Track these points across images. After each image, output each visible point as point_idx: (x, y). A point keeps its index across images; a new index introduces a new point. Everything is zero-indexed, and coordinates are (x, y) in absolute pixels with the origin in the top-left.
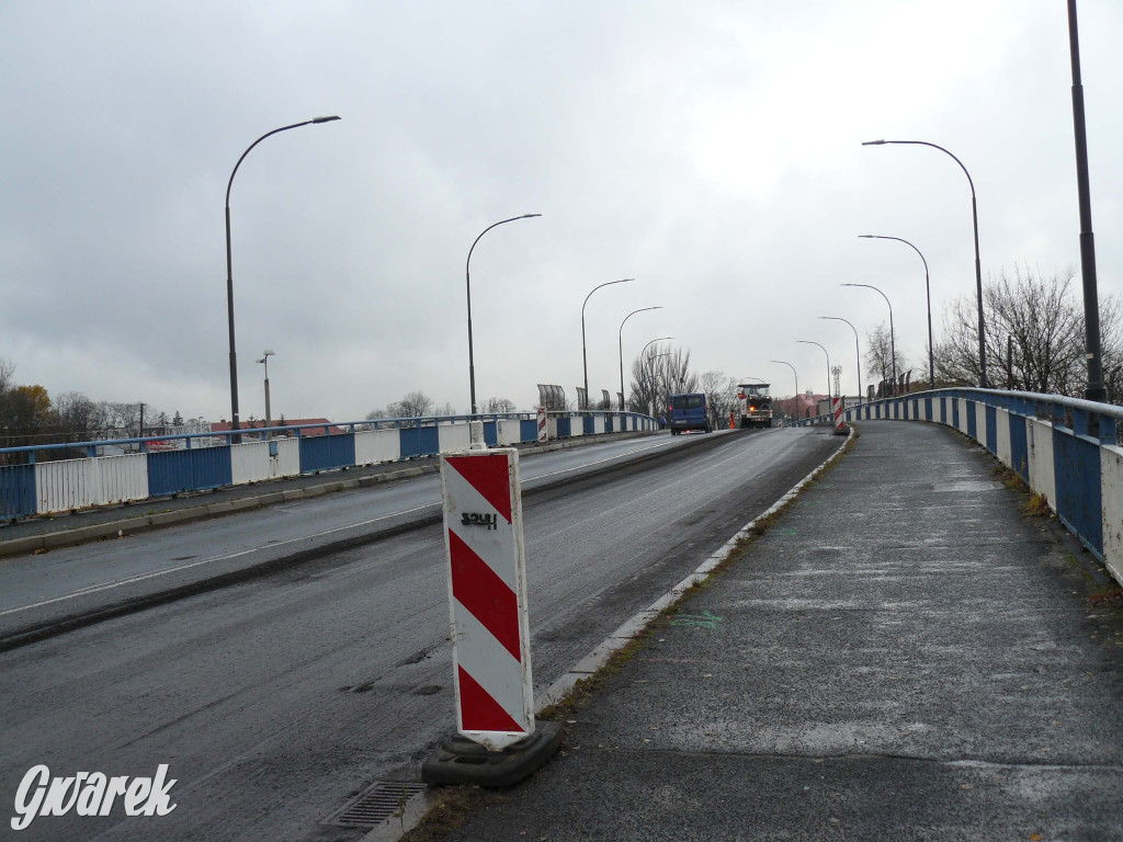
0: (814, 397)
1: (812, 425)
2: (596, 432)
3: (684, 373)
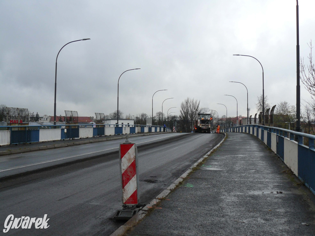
0: (242, 117)
1: (213, 133)
3: (198, 108)
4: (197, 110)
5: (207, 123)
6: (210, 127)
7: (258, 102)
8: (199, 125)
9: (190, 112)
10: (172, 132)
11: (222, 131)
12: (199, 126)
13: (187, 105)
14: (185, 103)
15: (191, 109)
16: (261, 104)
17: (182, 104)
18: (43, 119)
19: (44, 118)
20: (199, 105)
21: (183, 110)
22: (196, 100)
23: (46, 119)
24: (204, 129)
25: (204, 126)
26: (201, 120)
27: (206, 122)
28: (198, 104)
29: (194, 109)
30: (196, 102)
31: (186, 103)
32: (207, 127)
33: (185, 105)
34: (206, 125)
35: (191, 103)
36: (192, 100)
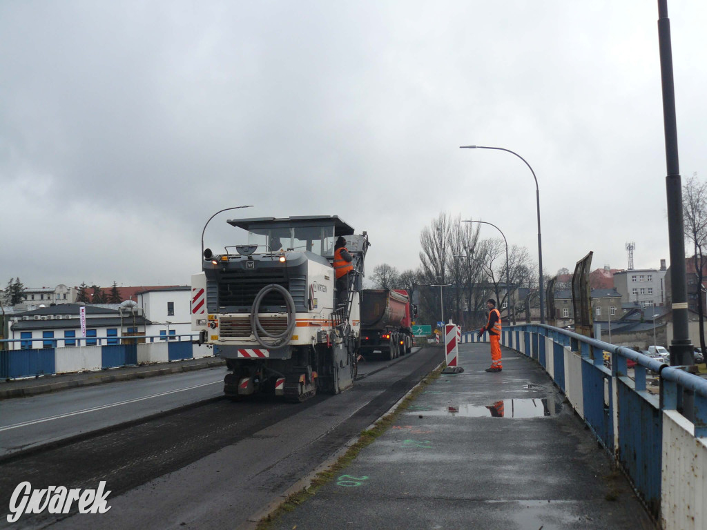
0: (611, 271)
3: (475, 244)
4: (472, 251)
5: (275, 301)
6: (304, 336)
9: (449, 257)
13: (440, 236)
14: (432, 231)
15: (453, 249)
17: (426, 235)
18: (55, 296)
19: (59, 294)
20: (477, 234)
21: (428, 253)
23: (62, 297)
24: (248, 361)
25: (244, 328)
27: (263, 292)
28: (476, 232)
29: (465, 248)
30: (469, 227)
31: (438, 229)
32: (269, 340)
33: (432, 237)
34: (265, 323)
35: (451, 229)
36: (455, 221)
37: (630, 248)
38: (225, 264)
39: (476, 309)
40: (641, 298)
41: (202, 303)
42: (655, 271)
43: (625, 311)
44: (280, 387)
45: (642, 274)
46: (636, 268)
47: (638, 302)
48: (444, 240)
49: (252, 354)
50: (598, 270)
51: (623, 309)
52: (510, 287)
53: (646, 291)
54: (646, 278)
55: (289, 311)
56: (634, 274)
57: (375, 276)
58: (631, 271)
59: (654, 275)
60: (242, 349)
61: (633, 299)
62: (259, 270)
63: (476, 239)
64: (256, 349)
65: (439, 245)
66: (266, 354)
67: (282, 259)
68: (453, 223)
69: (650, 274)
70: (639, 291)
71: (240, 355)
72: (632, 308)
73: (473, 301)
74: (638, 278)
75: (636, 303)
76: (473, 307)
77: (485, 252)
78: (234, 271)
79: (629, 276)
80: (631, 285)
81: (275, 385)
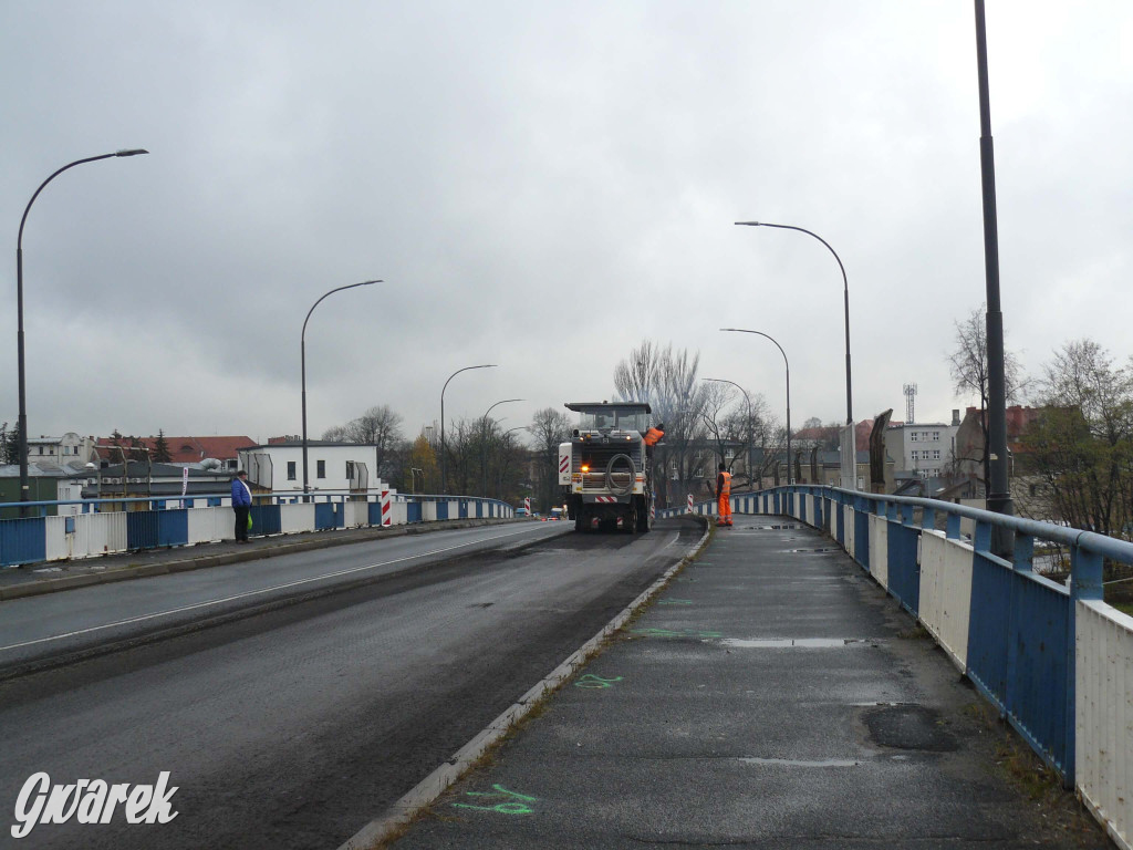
2: (450, 517)
3: (690, 385)
4: (686, 395)
5: (622, 464)
6: (639, 488)
7: (958, 347)
8: (564, 478)
10: (520, 517)
11: (709, 510)
12: (569, 486)
13: (641, 372)
14: (630, 366)
15: (659, 392)
16: (972, 357)
17: (622, 372)
18: (62, 449)
19: (67, 447)
20: (694, 371)
22: (682, 353)
24: (602, 505)
25: (600, 482)
26: (576, 447)
27: (614, 459)
28: (691, 368)
29: (676, 390)
30: (682, 363)
31: (639, 364)
32: (618, 490)
33: (631, 375)
34: (615, 479)
35: (658, 364)
36: (664, 353)
37: (910, 391)
38: (589, 440)
39: (690, 476)
40: (923, 464)
41: (567, 465)
42: (945, 426)
43: (899, 484)
44: (620, 523)
45: (926, 430)
46: (918, 421)
47: (917, 470)
48: (646, 379)
49: (605, 500)
50: (865, 421)
51: (896, 480)
52: (740, 447)
53: (931, 455)
54: (931, 436)
55: (632, 471)
56: (914, 431)
57: (535, 426)
58: (911, 425)
59: (942, 432)
60: (599, 496)
61: (911, 466)
62: (611, 444)
63: (691, 379)
64: (608, 496)
65: (640, 387)
66: (615, 500)
67: (628, 438)
68: (661, 355)
69: (936, 430)
70: (920, 455)
71: (597, 500)
72: (910, 480)
73: (686, 464)
74: (920, 436)
75: (915, 472)
76: (685, 473)
77: (704, 397)
78: (595, 445)
79: (907, 433)
80: (909, 446)
81: (616, 521)
